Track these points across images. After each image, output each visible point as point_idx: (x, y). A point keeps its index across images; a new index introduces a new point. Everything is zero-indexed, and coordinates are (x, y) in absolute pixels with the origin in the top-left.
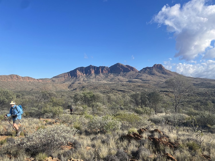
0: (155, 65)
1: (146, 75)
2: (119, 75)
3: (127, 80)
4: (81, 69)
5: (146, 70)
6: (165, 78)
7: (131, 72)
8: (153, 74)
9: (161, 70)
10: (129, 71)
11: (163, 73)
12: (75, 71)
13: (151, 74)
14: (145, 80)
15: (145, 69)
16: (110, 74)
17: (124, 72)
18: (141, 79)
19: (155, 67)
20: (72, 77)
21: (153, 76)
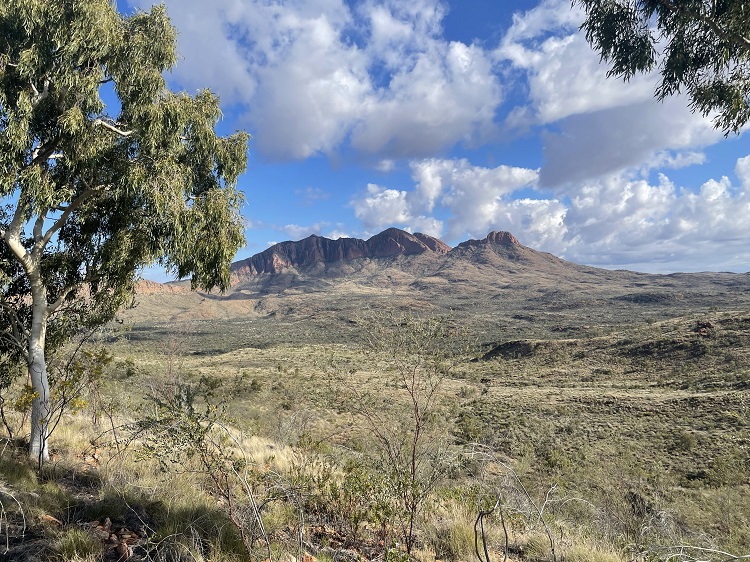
0: (492, 233)
1: (465, 264)
2: (394, 263)
3: (412, 280)
4: (285, 248)
5: (466, 249)
6: (511, 272)
7: (429, 255)
8: (484, 262)
9: (507, 249)
10: (423, 251)
11: (511, 257)
12: (268, 253)
13: (480, 260)
14: (456, 278)
15: (466, 245)
16: (368, 260)
17: (407, 254)
18: (447, 276)
19: (491, 239)
20: (259, 272)
21: (482, 266)
